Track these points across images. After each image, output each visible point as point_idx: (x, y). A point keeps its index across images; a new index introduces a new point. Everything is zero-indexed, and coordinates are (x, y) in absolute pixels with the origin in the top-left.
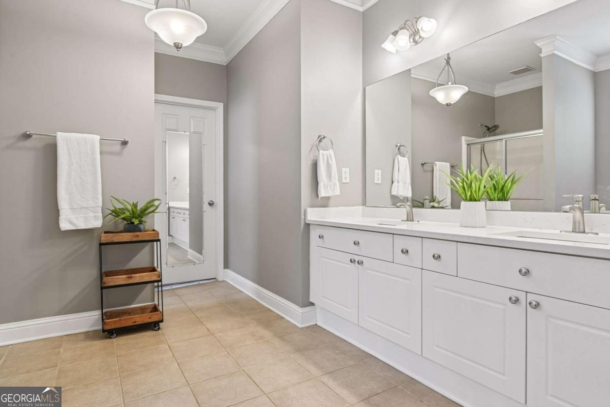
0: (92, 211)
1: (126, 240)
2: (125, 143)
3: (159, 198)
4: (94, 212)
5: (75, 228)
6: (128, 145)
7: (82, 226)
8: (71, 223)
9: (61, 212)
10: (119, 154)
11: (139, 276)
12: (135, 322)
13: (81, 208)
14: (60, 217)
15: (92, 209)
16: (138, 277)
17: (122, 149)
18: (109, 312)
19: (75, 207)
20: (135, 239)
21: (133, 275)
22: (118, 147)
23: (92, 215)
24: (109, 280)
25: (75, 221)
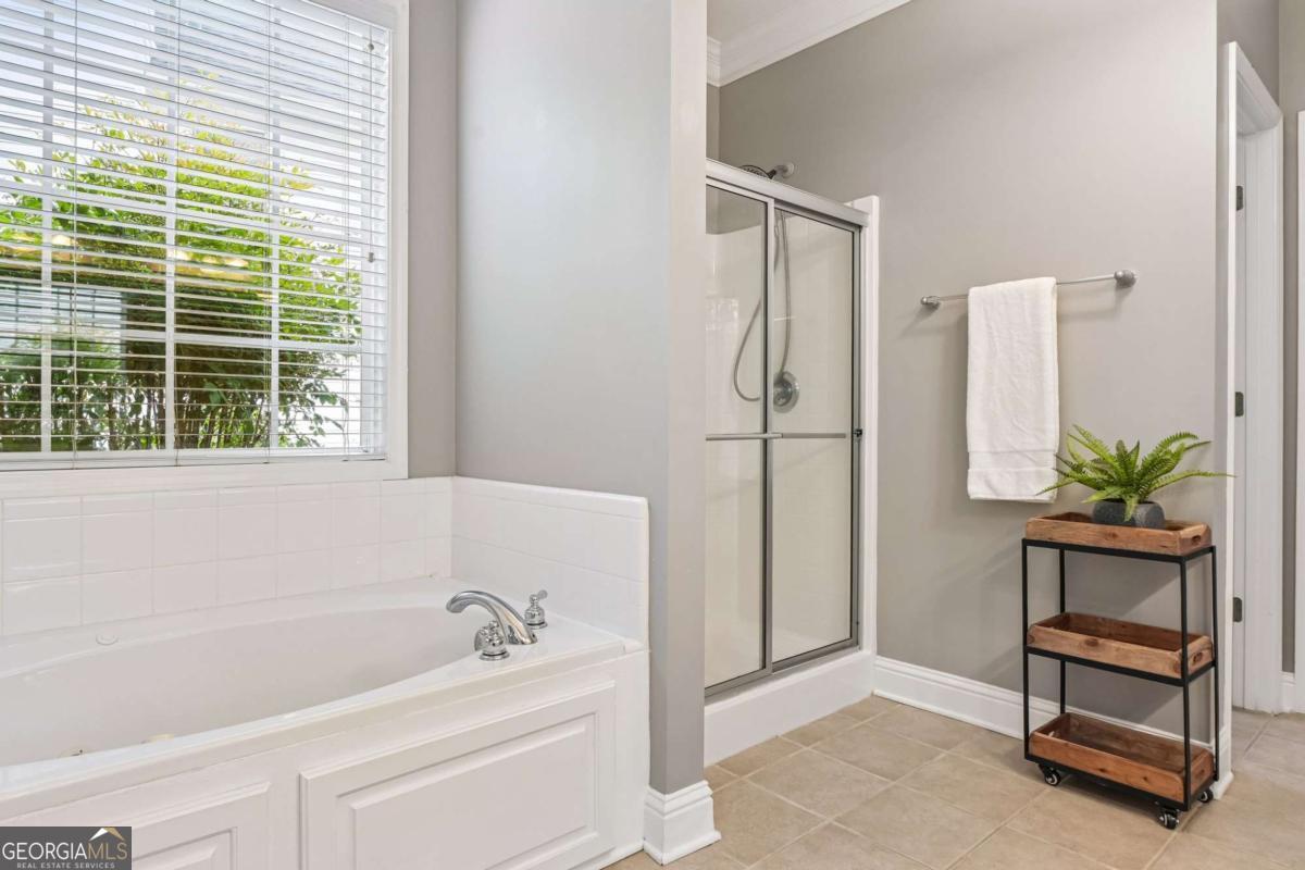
0: (1030, 459)
1: (1084, 543)
2: (1124, 283)
3: (1192, 432)
4: (1037, 464)
5: (994, 497)
6: (1135, 287)
7: (1010, 494)
8: (989, 485)
9: (972, 458)
10: (1112, 313)
11: (1118, 649)
12: (1102, 770)
13: (1011, 452)
14: (970, 471)
15: (1031, 456)
16: (1113, 651)
17: (1119, 299)
18: (1077, 717)
19: (999, 449)
20: (1105, 544)
21: (1101, 641)
22: (1110, 296)
23: (1033, 469)
24: (1041, 635)
25: (995, 480)
